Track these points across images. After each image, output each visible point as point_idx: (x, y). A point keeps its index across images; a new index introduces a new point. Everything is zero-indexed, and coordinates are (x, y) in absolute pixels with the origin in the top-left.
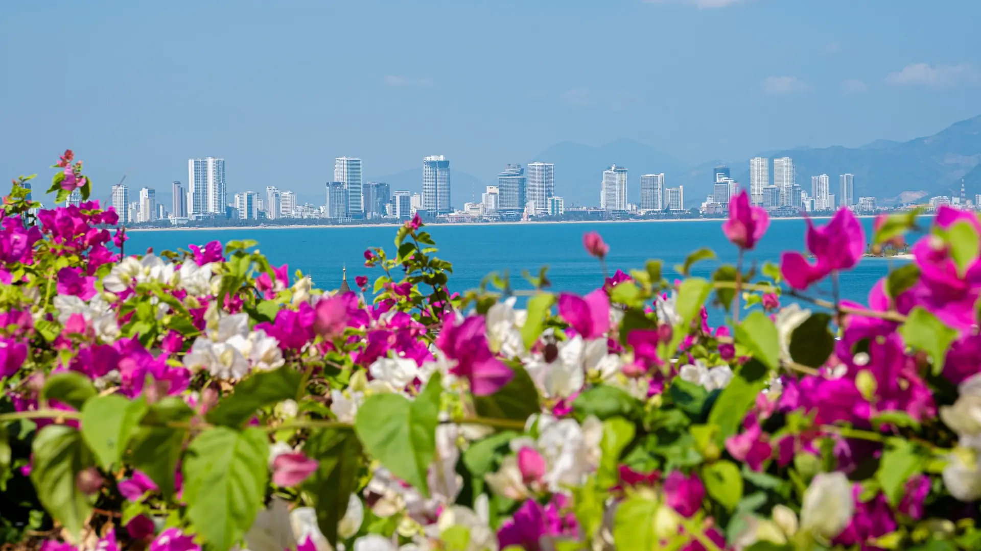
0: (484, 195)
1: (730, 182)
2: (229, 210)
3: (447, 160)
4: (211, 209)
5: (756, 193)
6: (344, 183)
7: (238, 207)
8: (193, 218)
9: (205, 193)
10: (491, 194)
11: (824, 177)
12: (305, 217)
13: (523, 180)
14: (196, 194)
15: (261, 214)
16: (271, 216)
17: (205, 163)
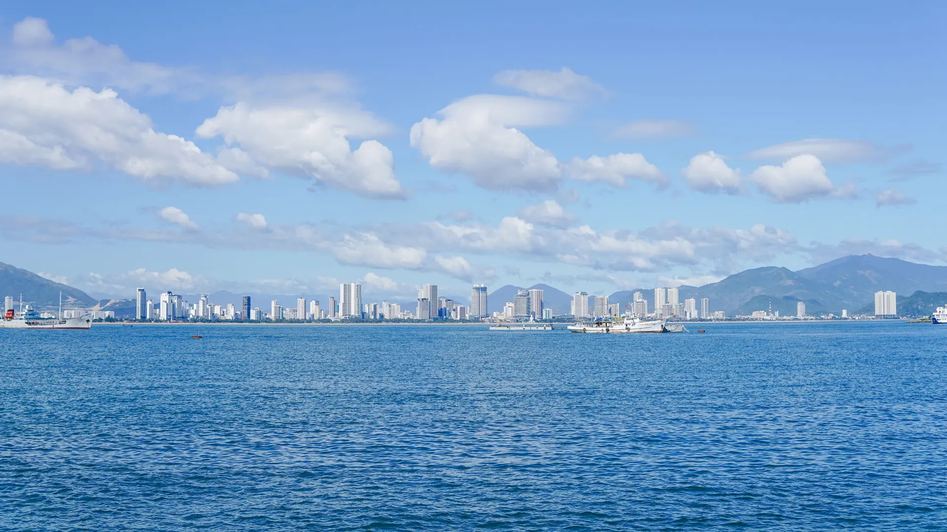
0: (505, 307)
1: (645, 301)
2: (363, 314)
3: (485, 286)
4: (353, 313)
5: (658, 308)
6: (428, 299)
7: (367, 312)
8: (343, 318)
9: (350, 304)
10: (510, 307)
11: (692, 301)
12: (406, 318)
13: (529, 299)
14: (344, 304)
15: (382, 316)
16: (387, 317)
17: (350, 286)
